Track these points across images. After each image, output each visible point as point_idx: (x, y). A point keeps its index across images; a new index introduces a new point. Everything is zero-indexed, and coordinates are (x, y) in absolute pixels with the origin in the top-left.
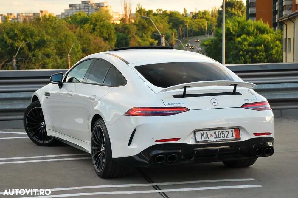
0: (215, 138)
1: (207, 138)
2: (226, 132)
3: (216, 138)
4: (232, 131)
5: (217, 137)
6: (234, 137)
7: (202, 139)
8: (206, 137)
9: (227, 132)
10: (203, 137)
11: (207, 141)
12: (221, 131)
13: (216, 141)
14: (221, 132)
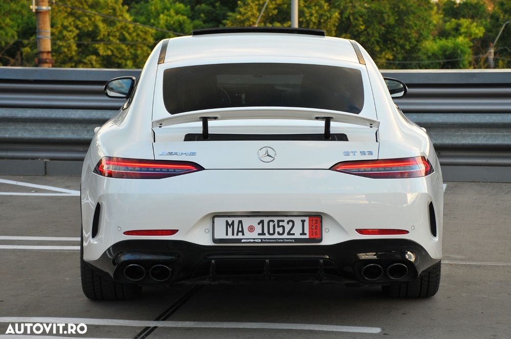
0: (259, 234)
1: (240, 234)
2: (288, 223)
3: (263, 234)
4: (303, 221)
5: (266, 231)
6: (306, 234)
7: (227, 234)
8: (238, 231)
9: (291, 224)
10: (230, 230)
11: (239, 241)
12: (276, 219)
13: (260, 240)
14: (276, 223)
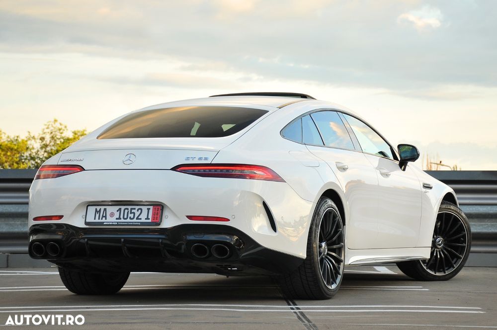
0: (117, 219)
1: (104, 218)
2: (138, 211)
3: (119, 218)
4: (149, 209)
5: (122, 217)
6: (149, 219)
7: (95, 219)
8: (103, 216)
9: (140, 211)
10: (97, 215)
11: (101, 224)
12: (129, 207)
13: (116, 223)
14: (129, 210)
